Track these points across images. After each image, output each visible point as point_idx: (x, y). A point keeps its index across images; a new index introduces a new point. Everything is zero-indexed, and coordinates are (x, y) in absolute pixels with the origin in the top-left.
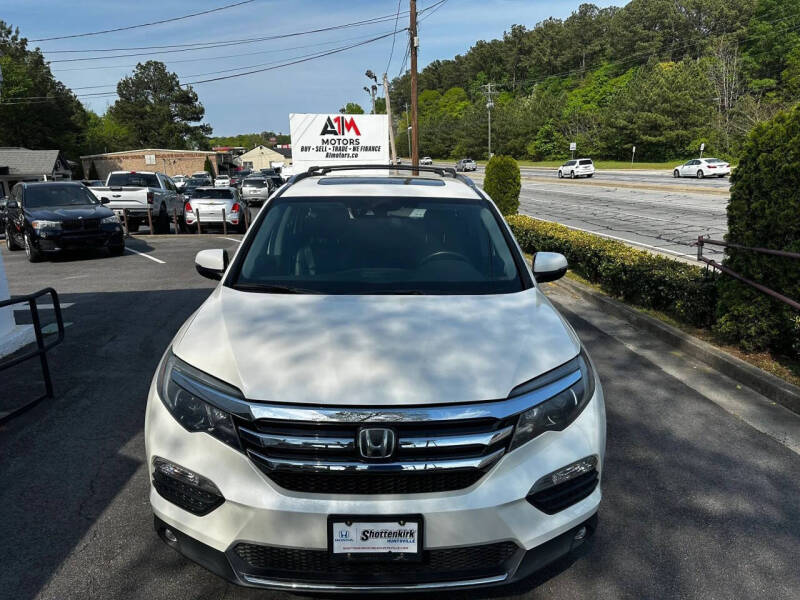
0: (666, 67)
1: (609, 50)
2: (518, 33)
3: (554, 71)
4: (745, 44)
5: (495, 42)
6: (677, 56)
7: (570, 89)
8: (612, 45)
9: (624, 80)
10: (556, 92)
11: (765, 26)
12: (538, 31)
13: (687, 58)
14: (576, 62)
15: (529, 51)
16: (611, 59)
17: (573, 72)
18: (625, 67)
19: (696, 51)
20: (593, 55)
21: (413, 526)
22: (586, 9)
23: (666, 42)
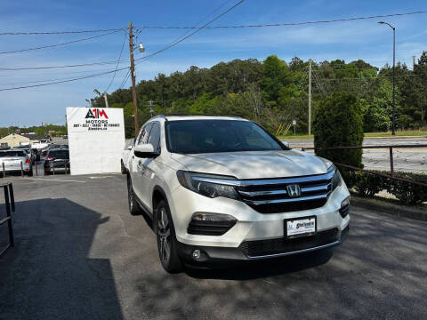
0: (232, 95)
1: (206, 87)
2: (162, 77)
3: (180, 95)
4: (263, 87)
5: (150, 81)
6: (236, 91)
7: (190, 105)
8: (207, 85)
9: (214, 101)
10: (183, 106)
11: (269, 79)
12: (172, 77)
13: (240, 91)
14: (191, 92)
15: (168, 87)
16: (207, 92)
17: (191, 97)
18: (214, 95)
19: (243, 89)
20: (199, 90)
21: (313, 220)
22: (194, 68)
23: (231, 84)
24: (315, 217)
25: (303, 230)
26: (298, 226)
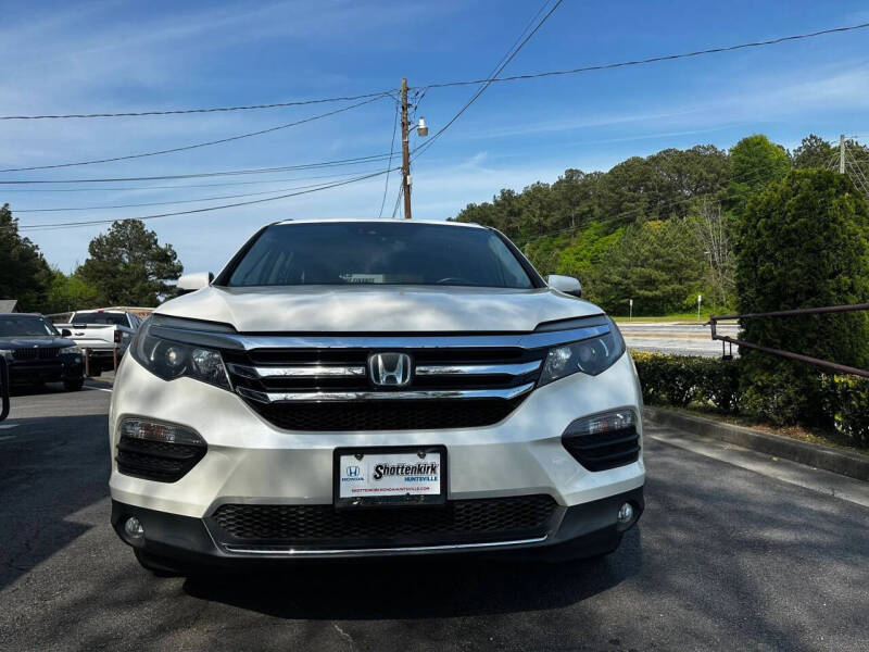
0: (655, 225)
1: (597, 211)
2: (507, 196)
3: (544, 230)
4: (727, 204)
5: (485, 205)
6: (664, 215)
7: (562, 248)
8: (600, 206)
9: (615, 238)
10: (548, 251)
11: (742, 187)
12: (527, 194)
13: (673, 216)
14: (566, 222)
15: (519, 213)
16: (600, 219)
17: (564, 231)
18: (612, 228)
19: (681, 211)
20: (582, 216)
22: (571, 173)
23: (653, 202)
24: (441, 450)
25: (394, 486)
26: (379, 472)
